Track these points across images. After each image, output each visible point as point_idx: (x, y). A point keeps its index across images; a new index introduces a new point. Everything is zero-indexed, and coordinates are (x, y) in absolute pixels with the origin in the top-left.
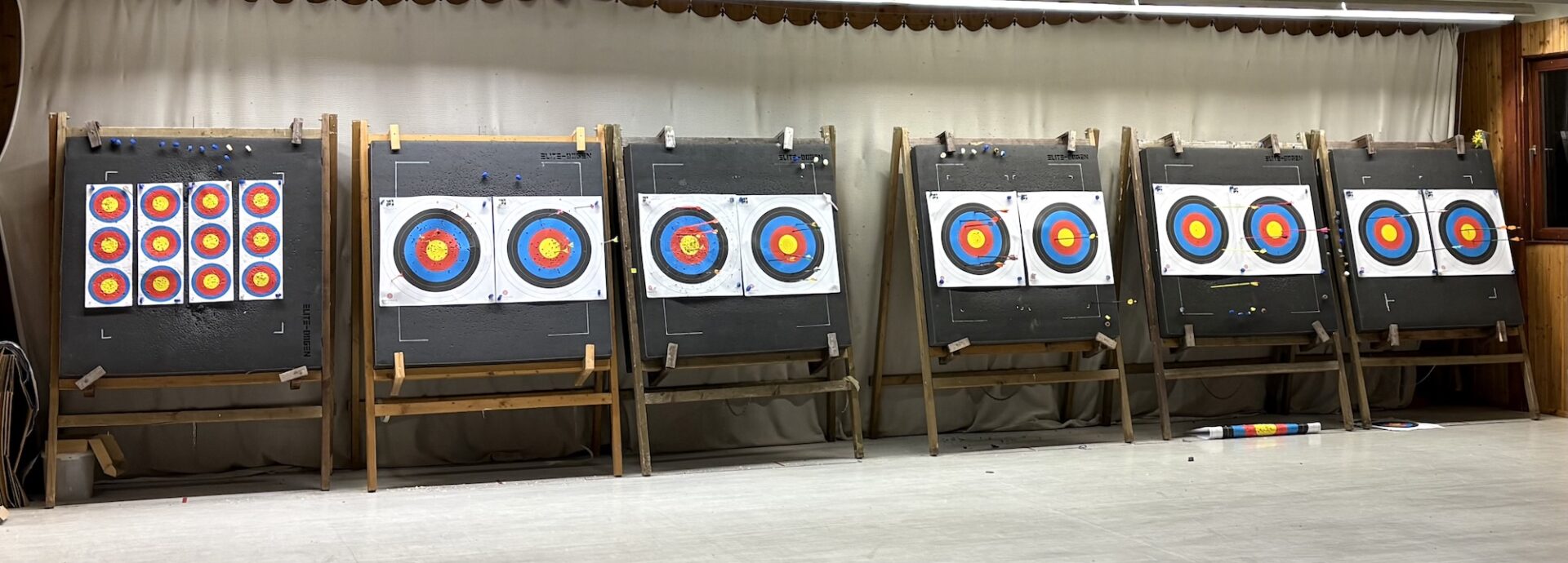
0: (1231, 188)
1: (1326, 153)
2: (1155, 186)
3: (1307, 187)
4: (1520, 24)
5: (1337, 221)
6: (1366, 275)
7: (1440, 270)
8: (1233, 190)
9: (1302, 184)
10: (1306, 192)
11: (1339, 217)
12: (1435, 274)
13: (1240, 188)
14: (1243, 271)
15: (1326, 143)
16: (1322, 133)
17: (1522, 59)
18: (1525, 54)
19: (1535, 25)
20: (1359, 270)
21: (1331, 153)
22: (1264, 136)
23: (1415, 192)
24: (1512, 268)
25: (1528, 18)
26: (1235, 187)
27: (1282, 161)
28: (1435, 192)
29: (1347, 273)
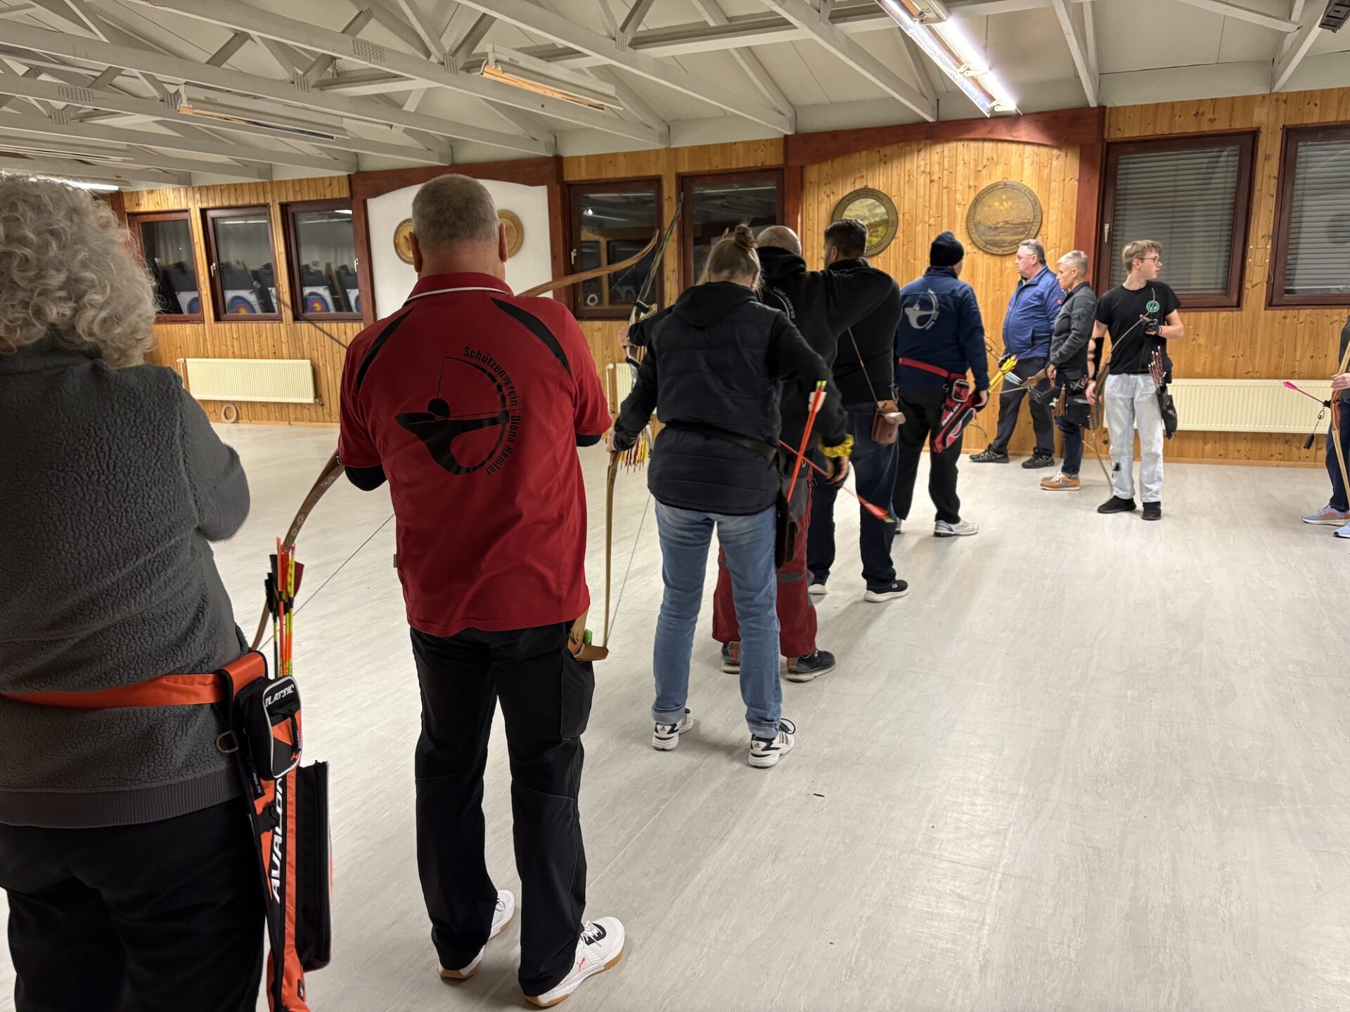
4: (122, 193)
18: (127, 211)
19: (132, 194)
25: (126, 189)
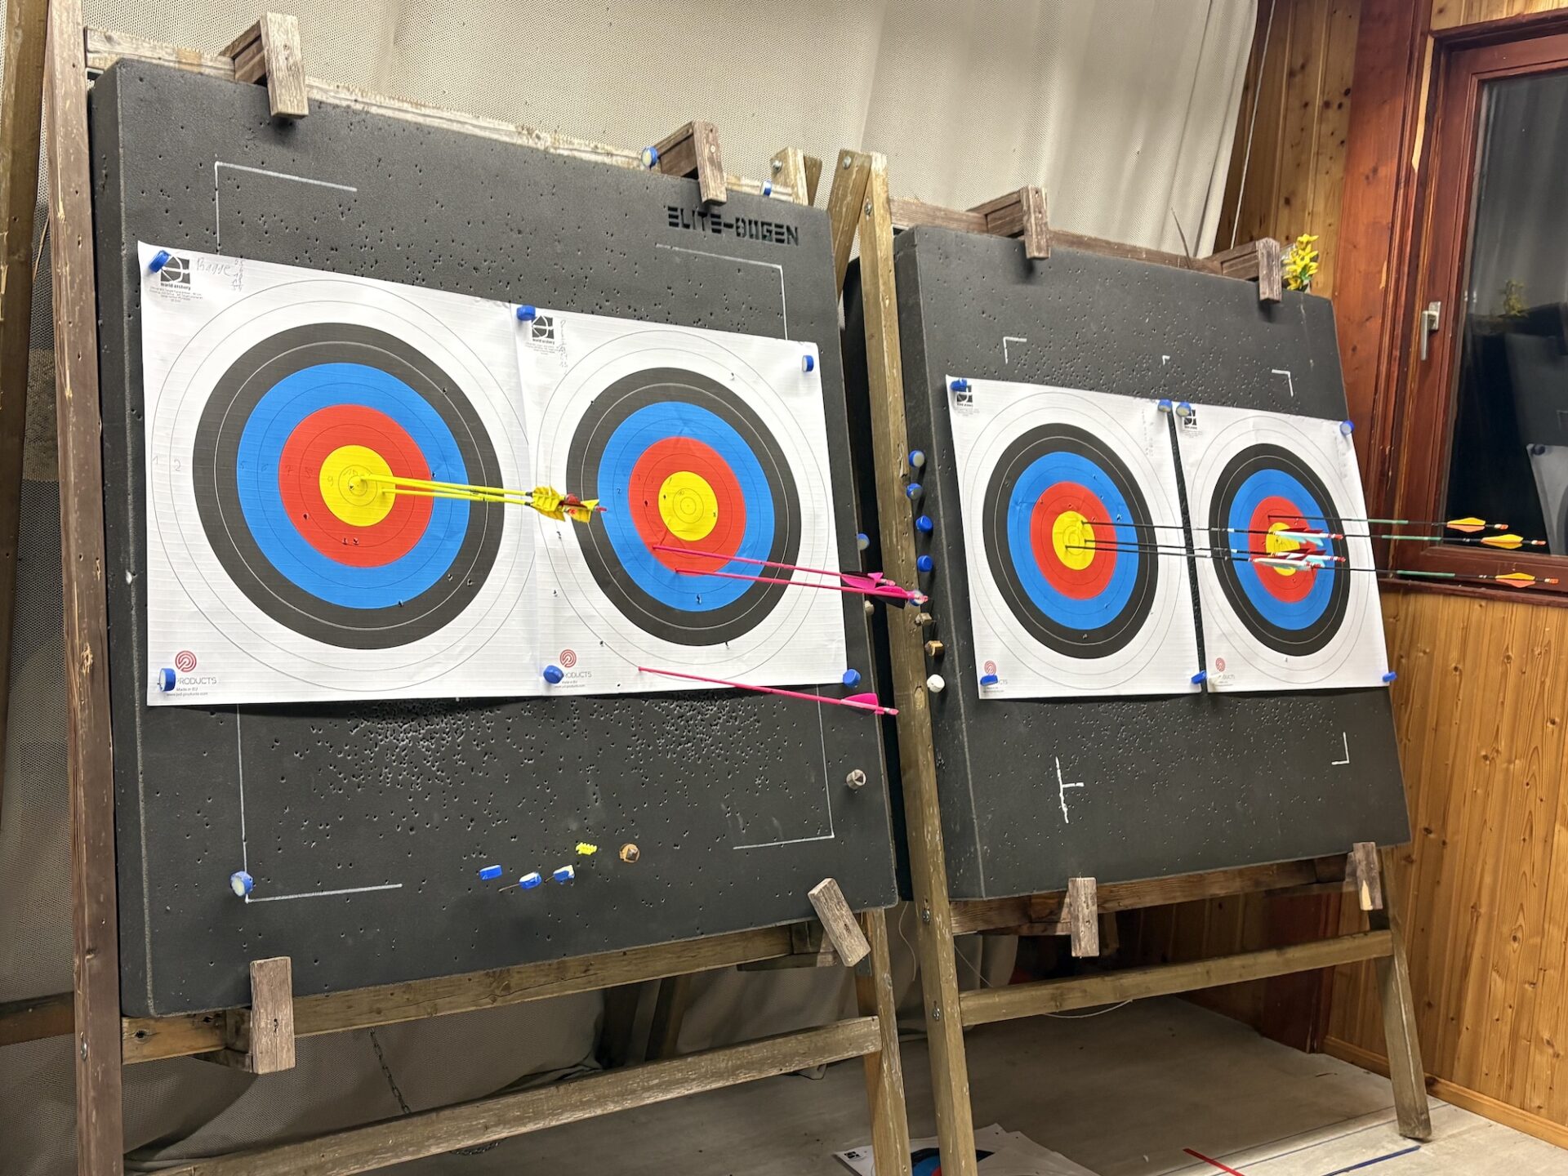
0: (522, 317)
1: (885, 240)
2: (147, 253)
3: (812, 349)
5: (914, 489)
6: (999, 691)
7: (1212, 675)
8: (530, 325)
9: (793, 337)
10: (810, 367)
11: (920, 474)
12: (1198, 689)
13: (564, 321)
14: (553, 677)
15: (889, 201)
16: (879, 164)
17: (1430, 42)
20: (981, 673)
21: (904, 241)
22: (670, 128)
23: (1149, 408)
24: (1384, 668)
26: (540, 313)
27: (726, 234)
28: (1203, 412)
29: (936, 682)
